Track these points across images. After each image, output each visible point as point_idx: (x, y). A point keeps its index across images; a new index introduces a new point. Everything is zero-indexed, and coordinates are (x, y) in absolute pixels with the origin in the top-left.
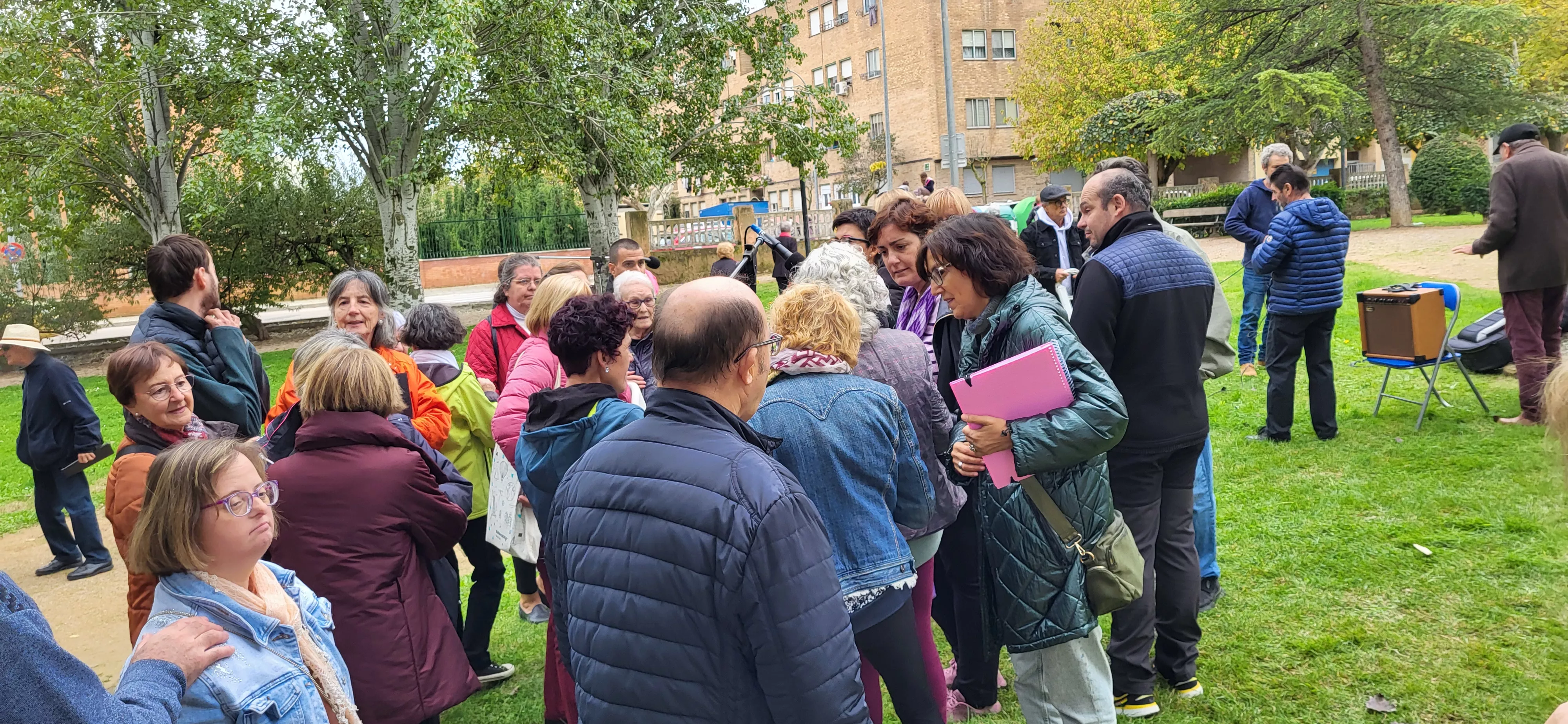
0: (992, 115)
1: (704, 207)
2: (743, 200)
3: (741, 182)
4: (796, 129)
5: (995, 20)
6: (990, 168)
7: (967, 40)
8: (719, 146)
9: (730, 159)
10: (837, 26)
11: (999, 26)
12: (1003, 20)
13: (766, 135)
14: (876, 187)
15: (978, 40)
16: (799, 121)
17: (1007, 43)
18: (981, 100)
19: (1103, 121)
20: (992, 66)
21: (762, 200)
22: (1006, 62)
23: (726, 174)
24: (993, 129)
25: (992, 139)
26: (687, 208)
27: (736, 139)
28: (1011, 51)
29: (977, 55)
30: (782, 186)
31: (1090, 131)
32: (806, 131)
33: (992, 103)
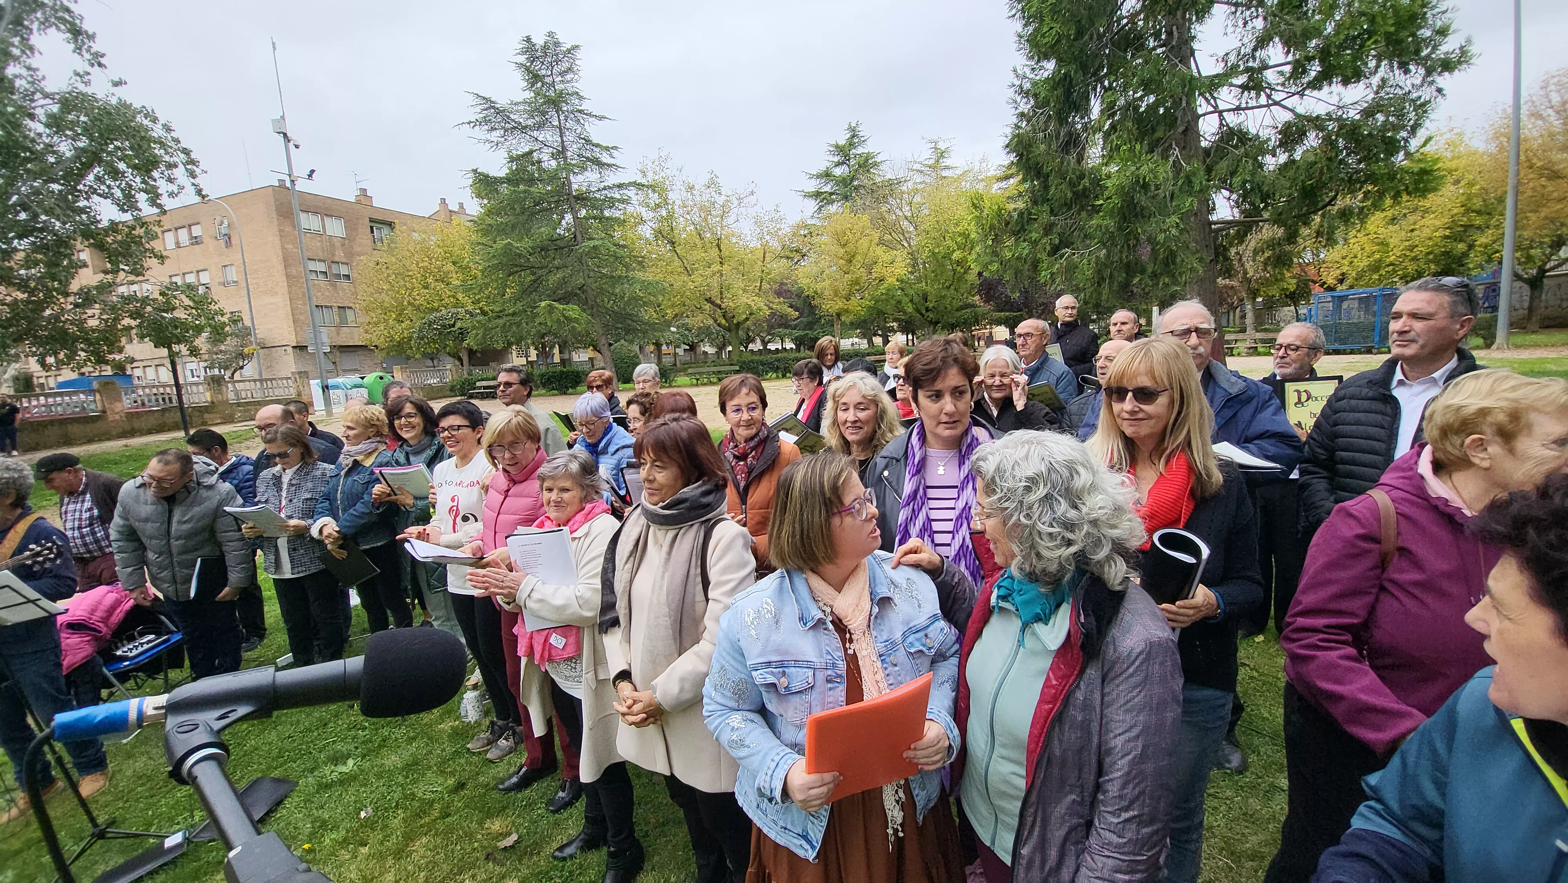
0: (337, 318)
1: (60, 379)
2: (103, 373)
3: (101, 360)
4: (163, 318)
5: (333, 255)
6: (338, 353)
7: (312, 266)
8: (73, 329)
9: (87, 341)
10: (192, 244)
11: (337, 259)
12: (340, 255)
13: (127, 321)
14: (241, 364)
15: (321, 267)
16: (166, 311)
17: (344, 270)
18: (326, 307)
19: (430, 325)
20: (334, 286)
21: (124, 374)
22: (345, 283)
23: (83, 354)
24: (338, 327)
25: (338, 333)
26: (42, 381)
27: (93, 323)
28: (347, 277)
29: (321, 277)
30: (145, 363)
31: (420, 331)
32: (175, 320)
33: (335, 310)
